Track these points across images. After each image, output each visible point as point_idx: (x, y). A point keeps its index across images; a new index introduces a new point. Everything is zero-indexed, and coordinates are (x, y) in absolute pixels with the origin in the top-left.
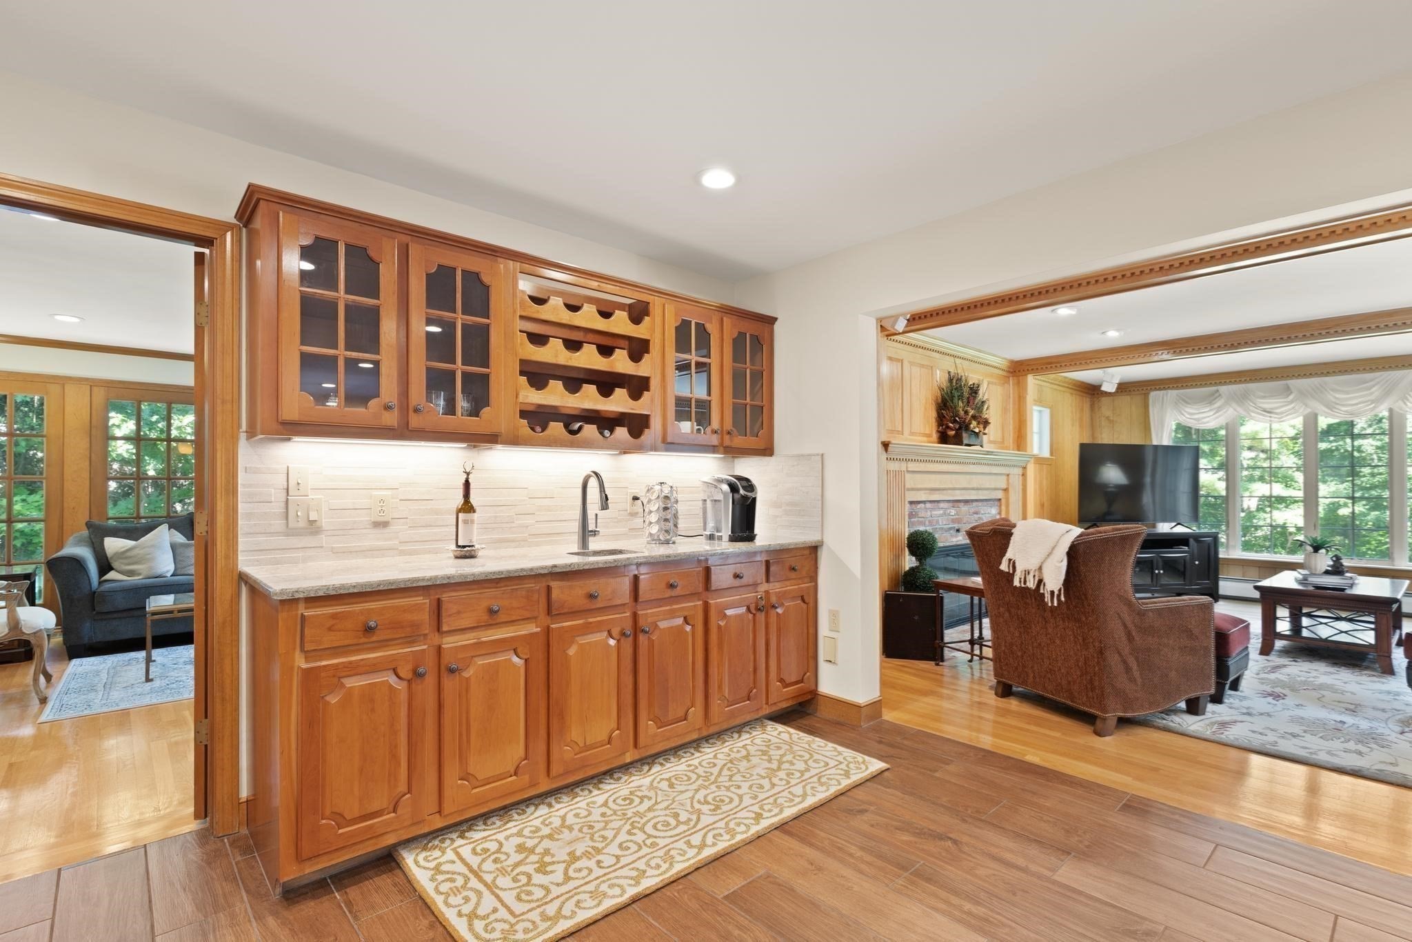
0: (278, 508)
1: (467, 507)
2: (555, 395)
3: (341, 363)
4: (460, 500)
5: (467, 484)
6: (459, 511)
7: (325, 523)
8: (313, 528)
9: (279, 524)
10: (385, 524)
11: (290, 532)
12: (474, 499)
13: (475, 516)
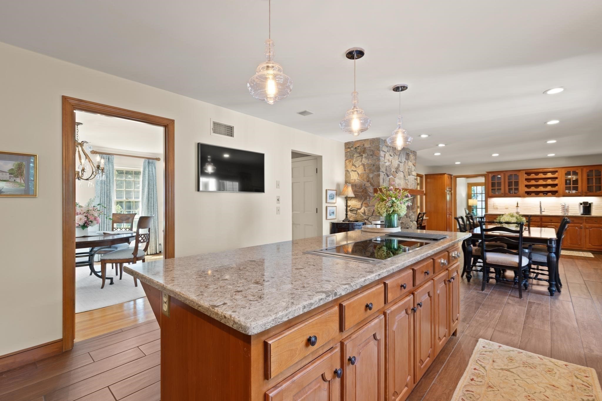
0: (492, 206)
1: (517, 206)
2: (533, 189)
3: (496, 189)
4: (516, 205)
5: (517, 203)
6: (516, 207)
7: (499, 208)
8: (497, 209)
9: (493, 208)
10: (507, 208)
11: (494, 209)
12: (519, 206)
13: (518, 208)
